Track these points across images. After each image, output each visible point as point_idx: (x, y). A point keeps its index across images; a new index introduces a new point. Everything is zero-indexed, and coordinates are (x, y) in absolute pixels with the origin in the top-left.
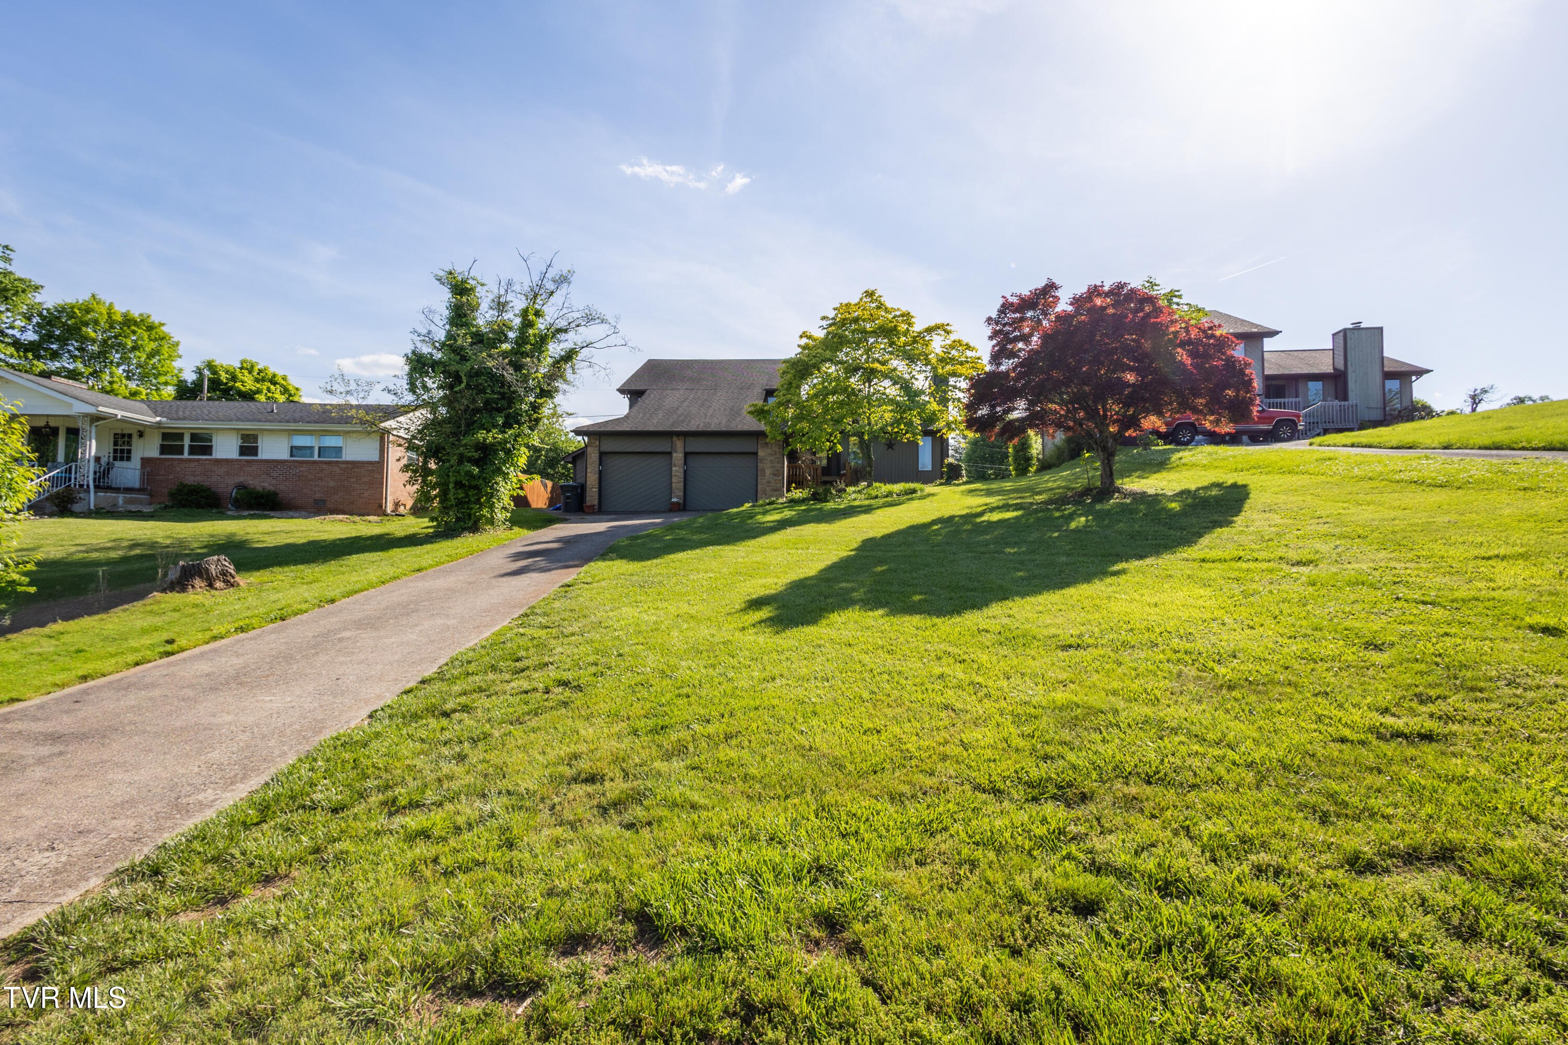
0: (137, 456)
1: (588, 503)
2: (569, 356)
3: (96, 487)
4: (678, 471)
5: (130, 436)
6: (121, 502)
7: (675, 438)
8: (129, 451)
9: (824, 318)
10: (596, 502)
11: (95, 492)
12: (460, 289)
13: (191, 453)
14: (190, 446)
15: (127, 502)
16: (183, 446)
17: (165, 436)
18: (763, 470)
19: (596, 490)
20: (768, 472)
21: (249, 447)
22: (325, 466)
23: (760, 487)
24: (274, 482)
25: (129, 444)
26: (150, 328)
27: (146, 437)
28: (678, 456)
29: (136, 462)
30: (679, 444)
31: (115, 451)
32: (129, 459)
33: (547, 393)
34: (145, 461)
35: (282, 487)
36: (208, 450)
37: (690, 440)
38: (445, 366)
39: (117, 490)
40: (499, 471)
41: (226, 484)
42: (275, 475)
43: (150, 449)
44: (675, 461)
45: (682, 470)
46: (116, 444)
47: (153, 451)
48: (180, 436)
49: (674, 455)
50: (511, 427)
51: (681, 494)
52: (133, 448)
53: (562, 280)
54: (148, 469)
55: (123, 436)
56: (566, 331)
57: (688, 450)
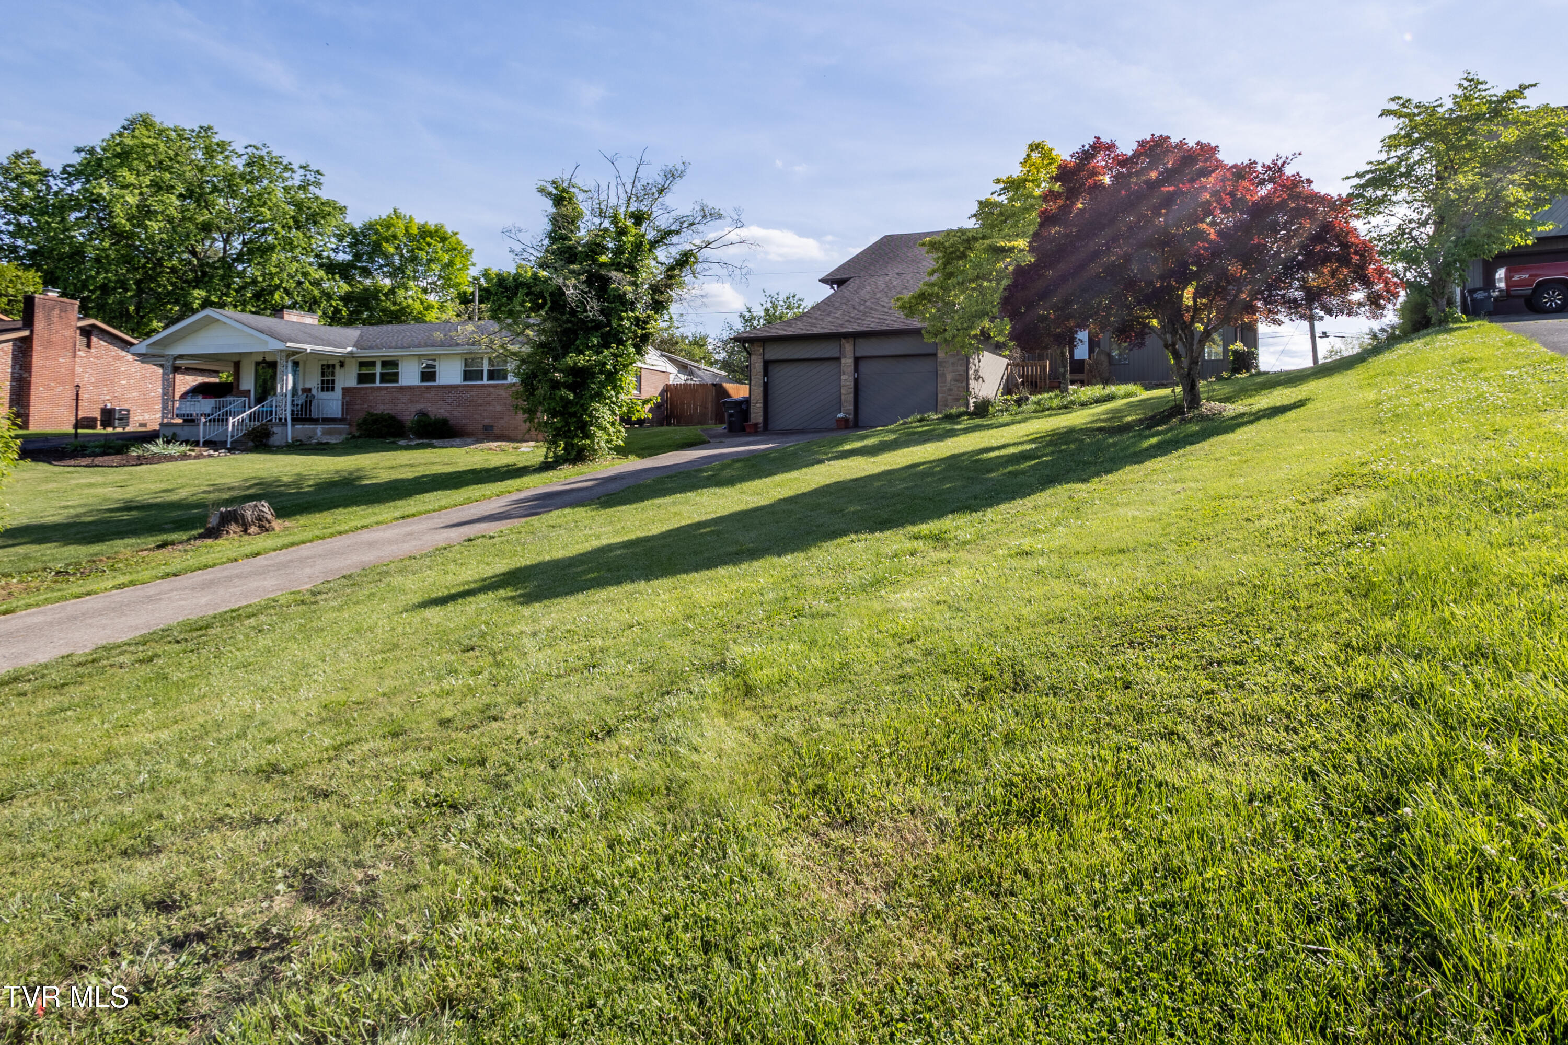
0: (339, 386)
1: (753, 421)
2: (685, 260)
3: (293, 420)
4: (847, 379)
5: (334, 366)
6: (319, 433)
7: (843, 341)
8: (333, 381)
9: (998, 181)
10: (760, 419)
11: (293, 425)
12: (561, 197)
13: (382, 381)
14: (382, 374)
15: (324, 433)
16: (374, 374)
17: (362, 364)
18: (944, 375)
19: (760, 405)
20: (949, 377)
21: (428, 375)
22: (492, 390)
23: (940, 396)
24: (449, 408)
25: (333, 374)
26: (443, 239)
27: (346, 366)
28: (847, 362)
29: (338, 394)
30: (848, 347)
31: (323, 381)
32: (333, 389)
33: (658, 306)
34: (346, 391)
35: (456, 413)
36: (394, 377)
37: (860, 341)
38: (529, 288)
39: (316, 421)
40: (599, 396)
41: (408, 412)
42: (450, 400)
43: (347, 379)
44: (843, 368)
45: (851, 379)
46: (323, 374)
47: (352, 382)
48: (373, 364)
49: (843, 361)
50: (608, 347)
51: (852, 407)
52: (336, 378)
53: (672, 175)
54: (348, 399)
55: (328, 366)
56: (677, 232)
57: (857, 355)
